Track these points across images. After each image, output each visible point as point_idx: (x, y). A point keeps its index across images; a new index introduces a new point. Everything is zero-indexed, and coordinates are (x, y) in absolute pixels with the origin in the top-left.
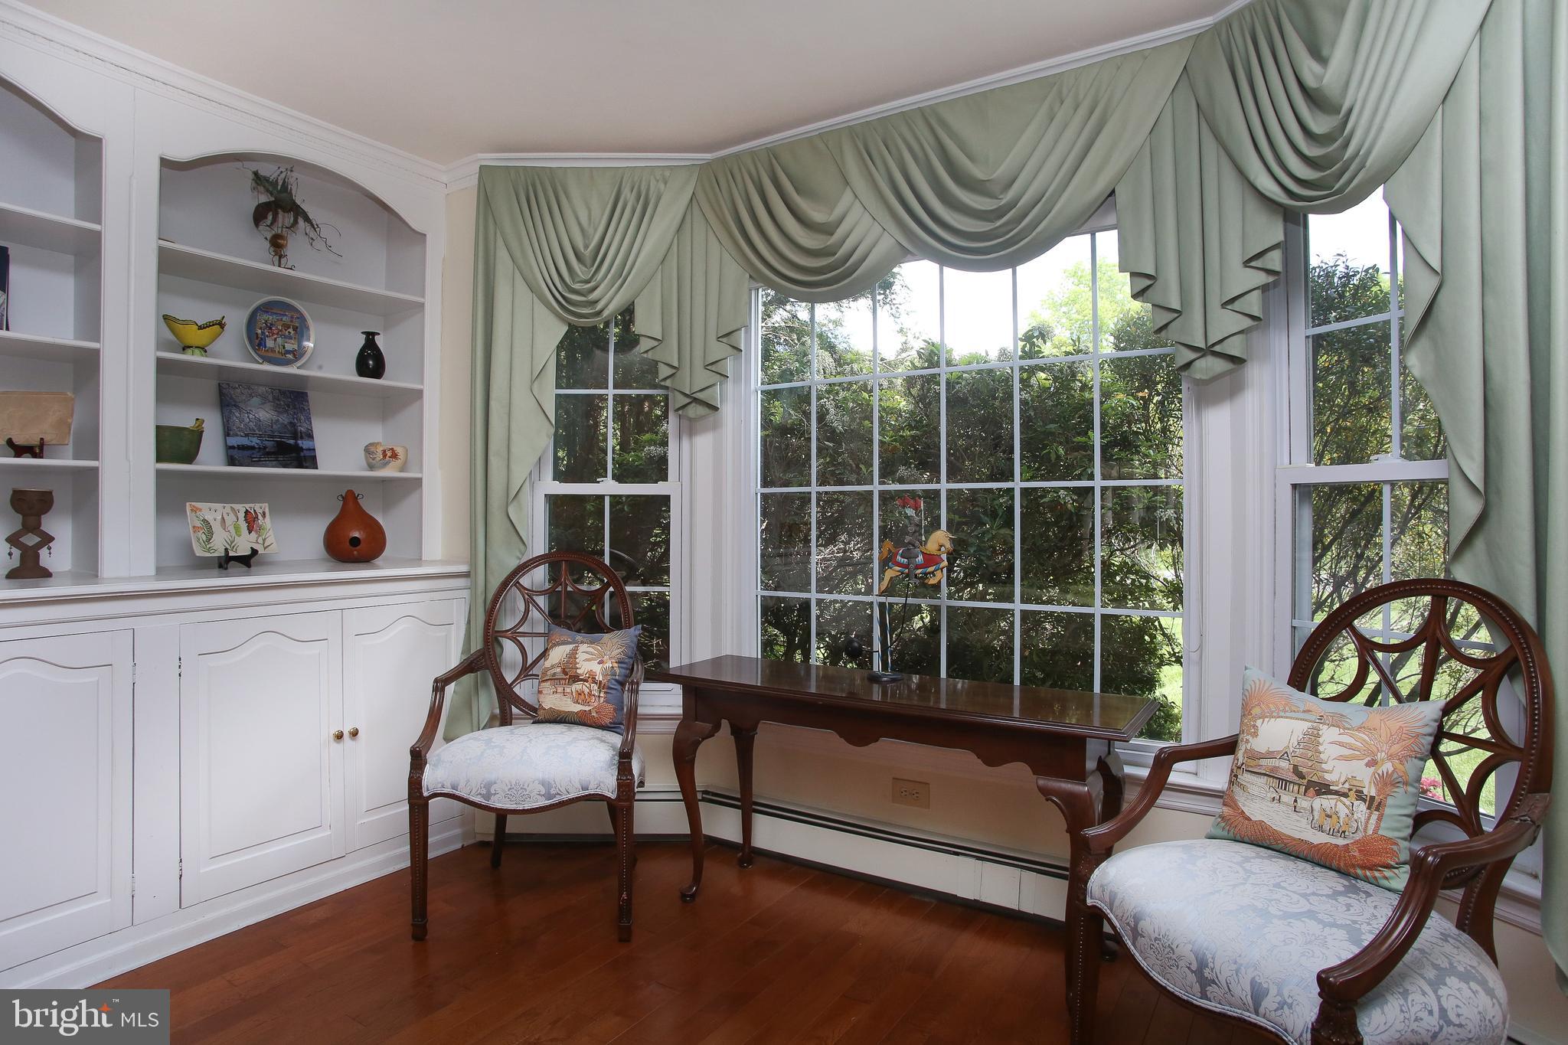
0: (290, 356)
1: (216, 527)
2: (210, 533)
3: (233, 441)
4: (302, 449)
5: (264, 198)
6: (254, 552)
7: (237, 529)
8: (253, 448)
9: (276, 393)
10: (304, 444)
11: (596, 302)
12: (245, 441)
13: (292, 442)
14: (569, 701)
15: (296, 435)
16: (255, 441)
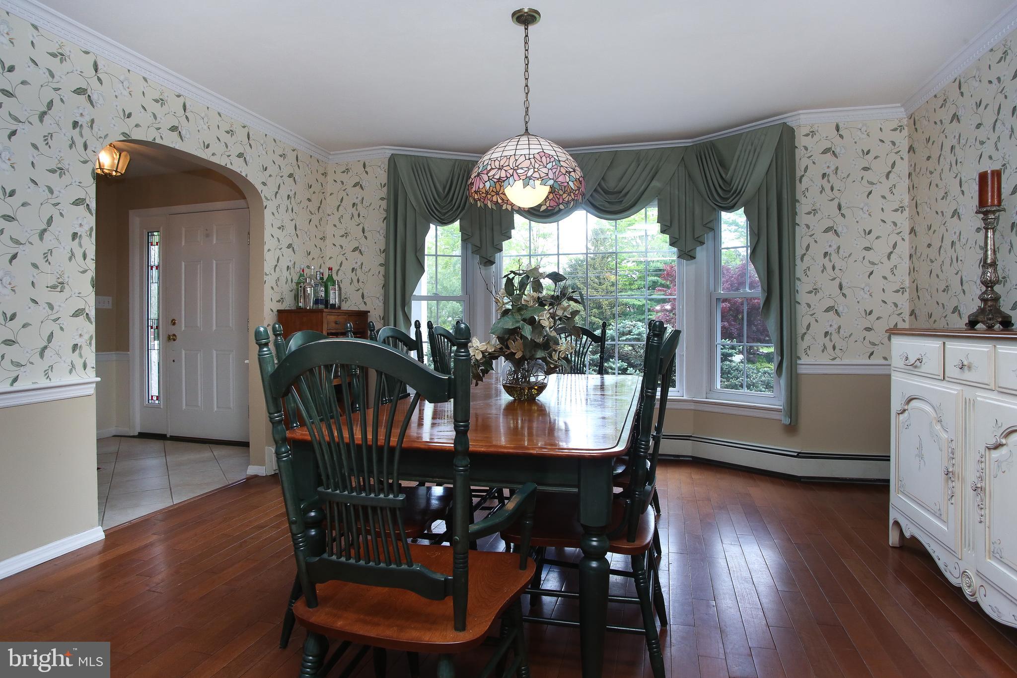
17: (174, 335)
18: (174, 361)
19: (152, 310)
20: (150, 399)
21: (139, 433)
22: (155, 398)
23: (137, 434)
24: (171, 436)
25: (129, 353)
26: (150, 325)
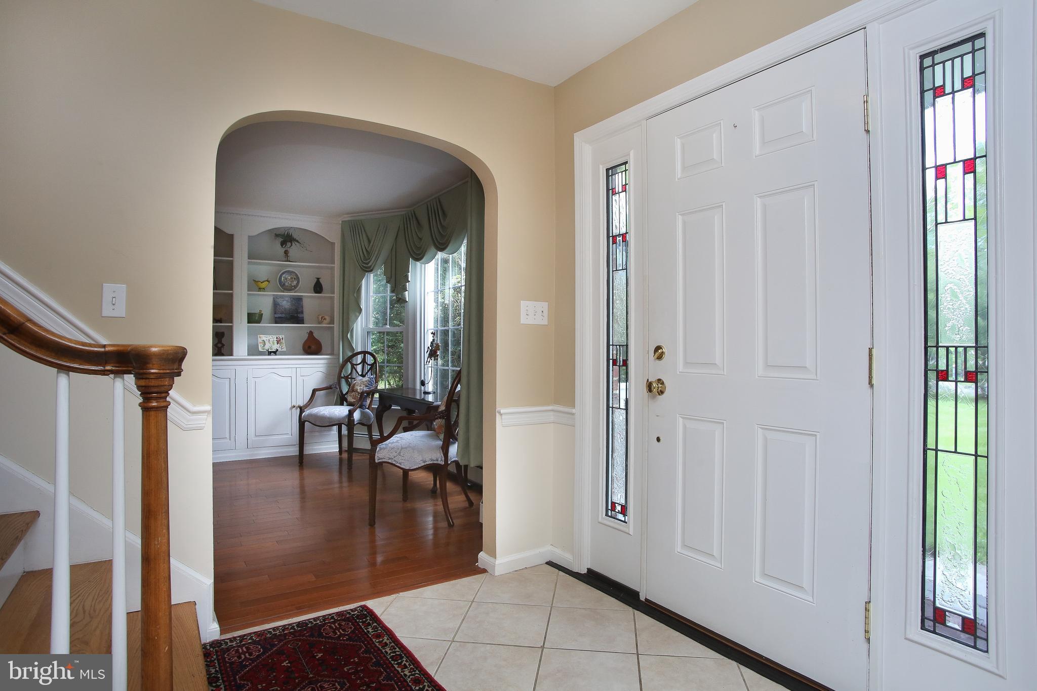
0: (293, 288)
1: (267, 343)
2: (265, 344)
3: (277, 316)
4: (299, 317)
5: (281, 240)
6: (277, 350)
7: (273, 343)
8: (283, 318)
9: (292, 299)
10: (300, 315)
11: (371, 266)
12: (280, 315)
13: (296, 315)
14: (351, 398)
15: (298, 313)
16: (283, 315)
17: (659, 381)
18: (658, 440)
19: (616, 326)
20: (610, 508)
21: (589, 570)
22: (619, 508)
23: (584, 571)
24: (646, 600)
25: (574, 411)
26: (611, 358)
